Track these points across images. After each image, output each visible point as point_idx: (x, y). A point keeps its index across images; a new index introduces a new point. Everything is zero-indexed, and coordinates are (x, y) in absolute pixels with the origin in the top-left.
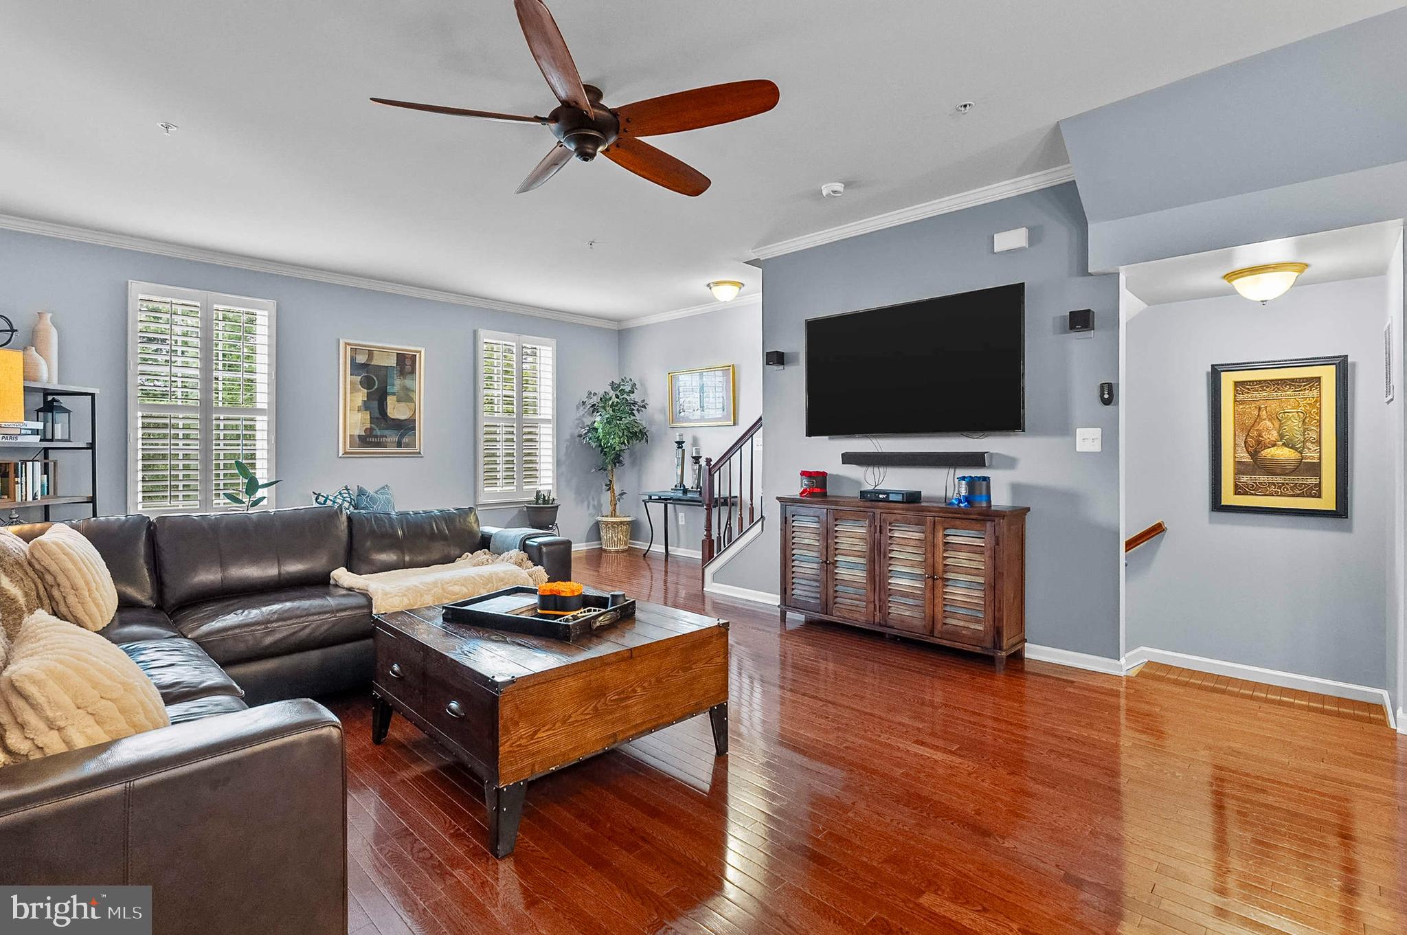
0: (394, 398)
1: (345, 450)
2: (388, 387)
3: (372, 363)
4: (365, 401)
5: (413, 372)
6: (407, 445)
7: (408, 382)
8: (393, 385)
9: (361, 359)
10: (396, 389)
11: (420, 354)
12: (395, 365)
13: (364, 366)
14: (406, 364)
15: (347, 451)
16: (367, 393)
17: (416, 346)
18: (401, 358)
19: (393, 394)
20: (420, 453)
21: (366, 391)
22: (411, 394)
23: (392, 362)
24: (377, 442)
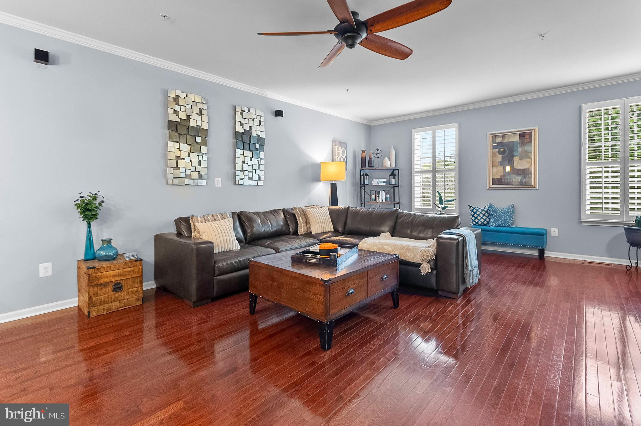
0: (518, 158)
1: (490, 186)
2: (514, 152)
3: (505, 141)
4: (500, 161)
5: (530, 141)
6: (525, 183)
7: (527, 148)
8: (517, 151)
9: (498, 140)
10: (519, 153)
11: (535, 131)
12: (518, 140)
13: (499, 144)
14: (526, 137)
15: (491, 186)
16: (502, 157)
17: (532, 127)
18: (522, 135)
19: (518, 156)
20: (535, 187)
21: (501, 156)
22: (529, 154)
23: (517, 138)
24: (508, 182)
